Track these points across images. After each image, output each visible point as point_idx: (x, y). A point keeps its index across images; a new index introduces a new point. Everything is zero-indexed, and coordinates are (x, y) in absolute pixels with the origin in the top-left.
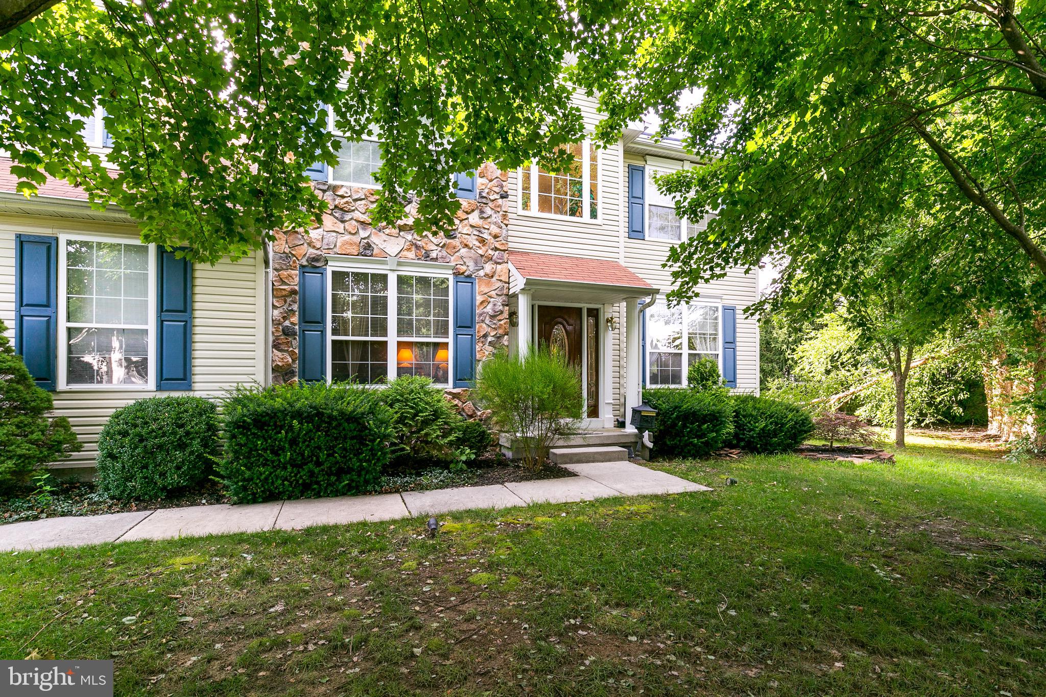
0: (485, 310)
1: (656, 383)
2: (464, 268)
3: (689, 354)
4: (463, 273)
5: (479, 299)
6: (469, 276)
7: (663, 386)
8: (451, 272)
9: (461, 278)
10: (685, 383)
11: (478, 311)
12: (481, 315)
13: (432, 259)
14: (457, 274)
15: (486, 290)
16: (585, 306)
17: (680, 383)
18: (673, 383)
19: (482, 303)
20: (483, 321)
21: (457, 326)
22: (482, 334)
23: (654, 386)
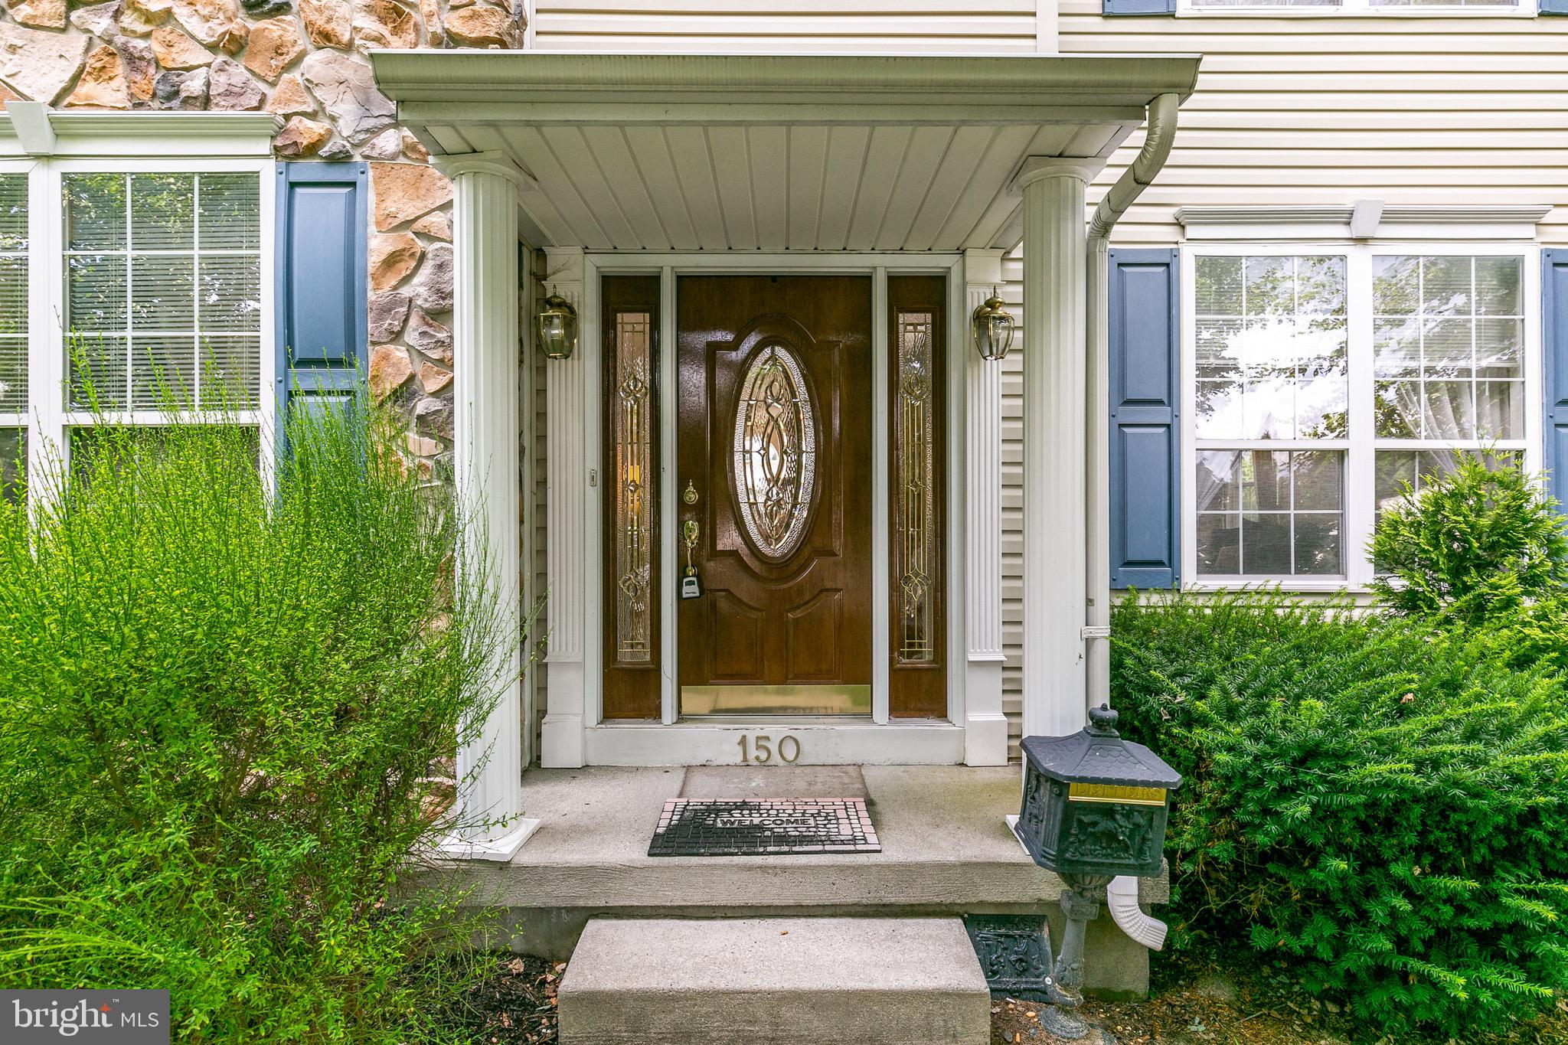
0: (406, 292)
1: (1228, 567)
2: (317, 128)
3: (1380, 454)
4: (312, 150)
5: (378, 246)
6: (339, 159)
7: (1255, 582)
8: (265, 147)
9: (309, 169)
10: (1360, 572)
11: (374, 295)
12: (385, 310)
13: (188, 102)
14: (290, 153)
15: (409, 211)
16: (881, 265)
17: (1336, 565)
18: (1307, 565)
19: (391, 261)
20: (396, 336)
21: (293, 360)
22: (389, 386)
23: (1214, 582)
